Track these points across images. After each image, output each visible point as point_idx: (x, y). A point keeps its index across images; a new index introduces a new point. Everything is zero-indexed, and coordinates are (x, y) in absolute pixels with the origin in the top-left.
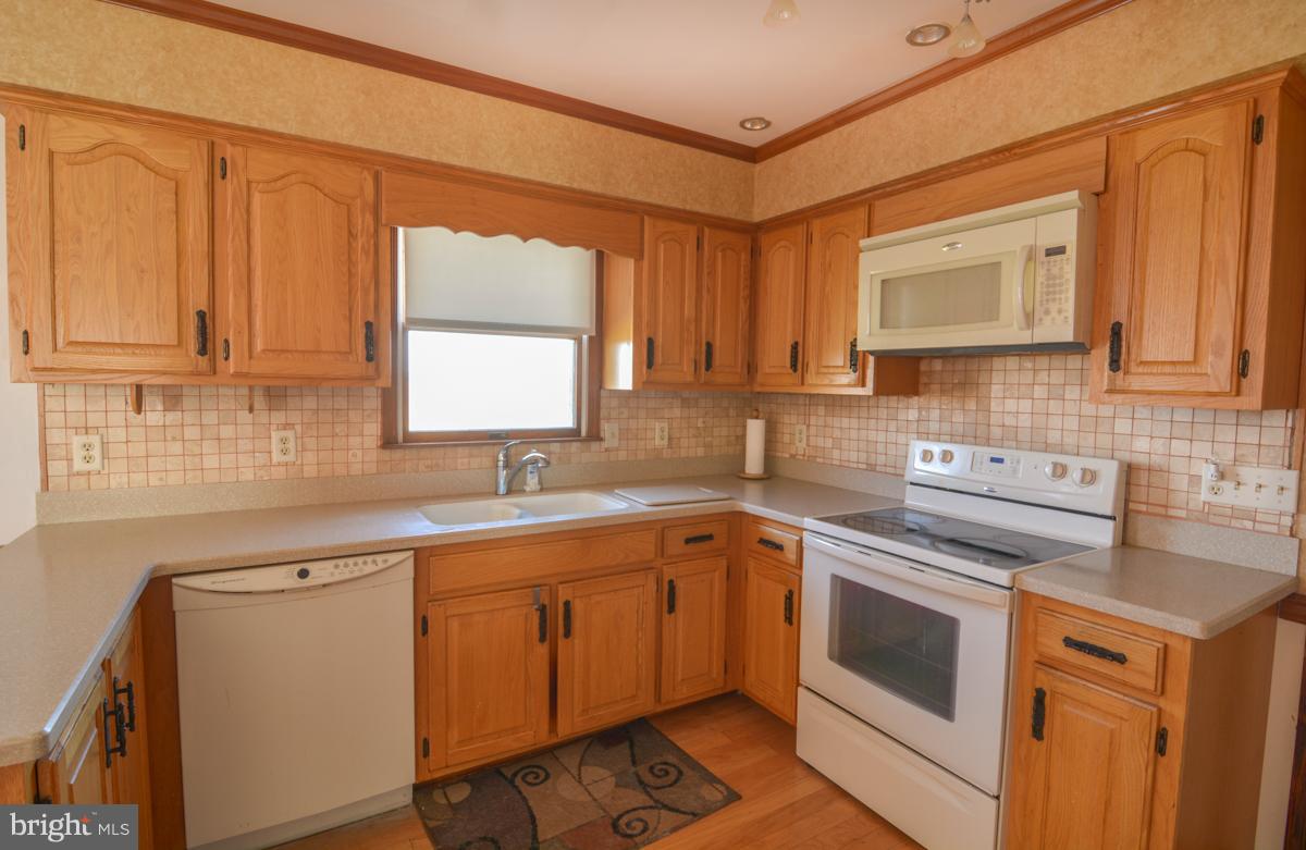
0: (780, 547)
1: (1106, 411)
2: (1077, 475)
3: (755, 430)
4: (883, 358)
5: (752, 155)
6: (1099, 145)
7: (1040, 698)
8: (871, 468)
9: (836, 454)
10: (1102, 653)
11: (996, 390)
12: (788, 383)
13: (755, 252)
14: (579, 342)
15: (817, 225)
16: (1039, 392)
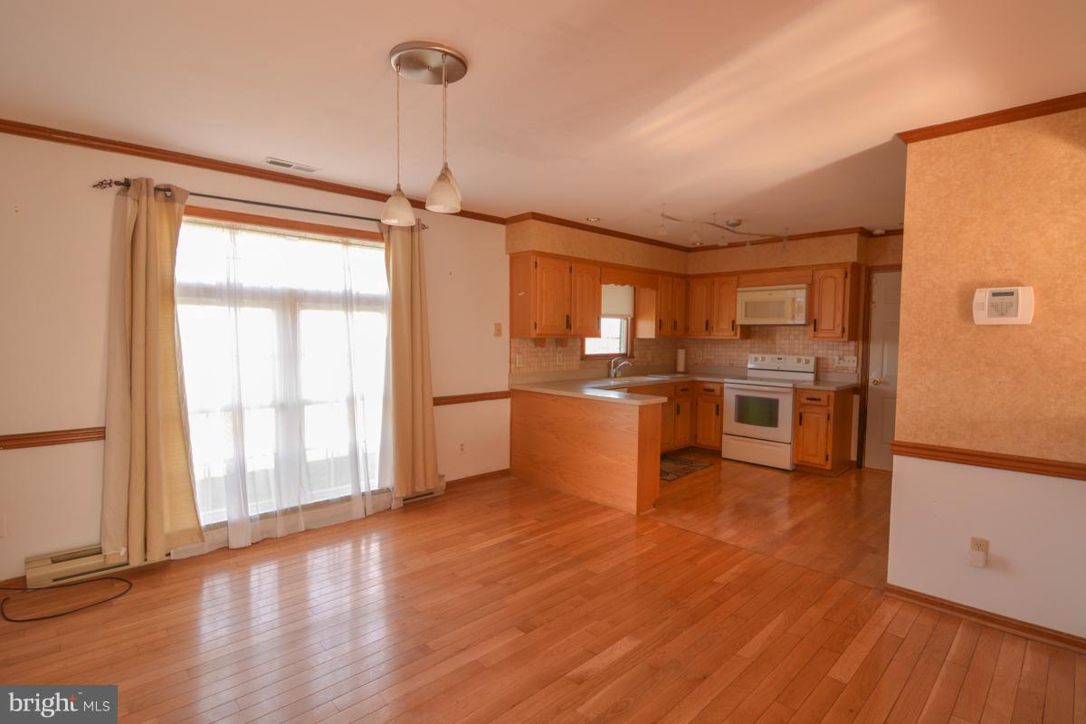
0: (713, 391)
1: (811, 342)
2: (804, 361)
3: (681, 354)
4: (742, 326)
5: (688, 250)
6: (810, 272)
7: (801, 414)
8: (732, 365)
9: (716, 362)
10: (815, 399)
11: (778, 337)
12: (704, 336)
13: (688, 285)
14: (627, 320)
15: (716, 279)
16: (792, 337)
